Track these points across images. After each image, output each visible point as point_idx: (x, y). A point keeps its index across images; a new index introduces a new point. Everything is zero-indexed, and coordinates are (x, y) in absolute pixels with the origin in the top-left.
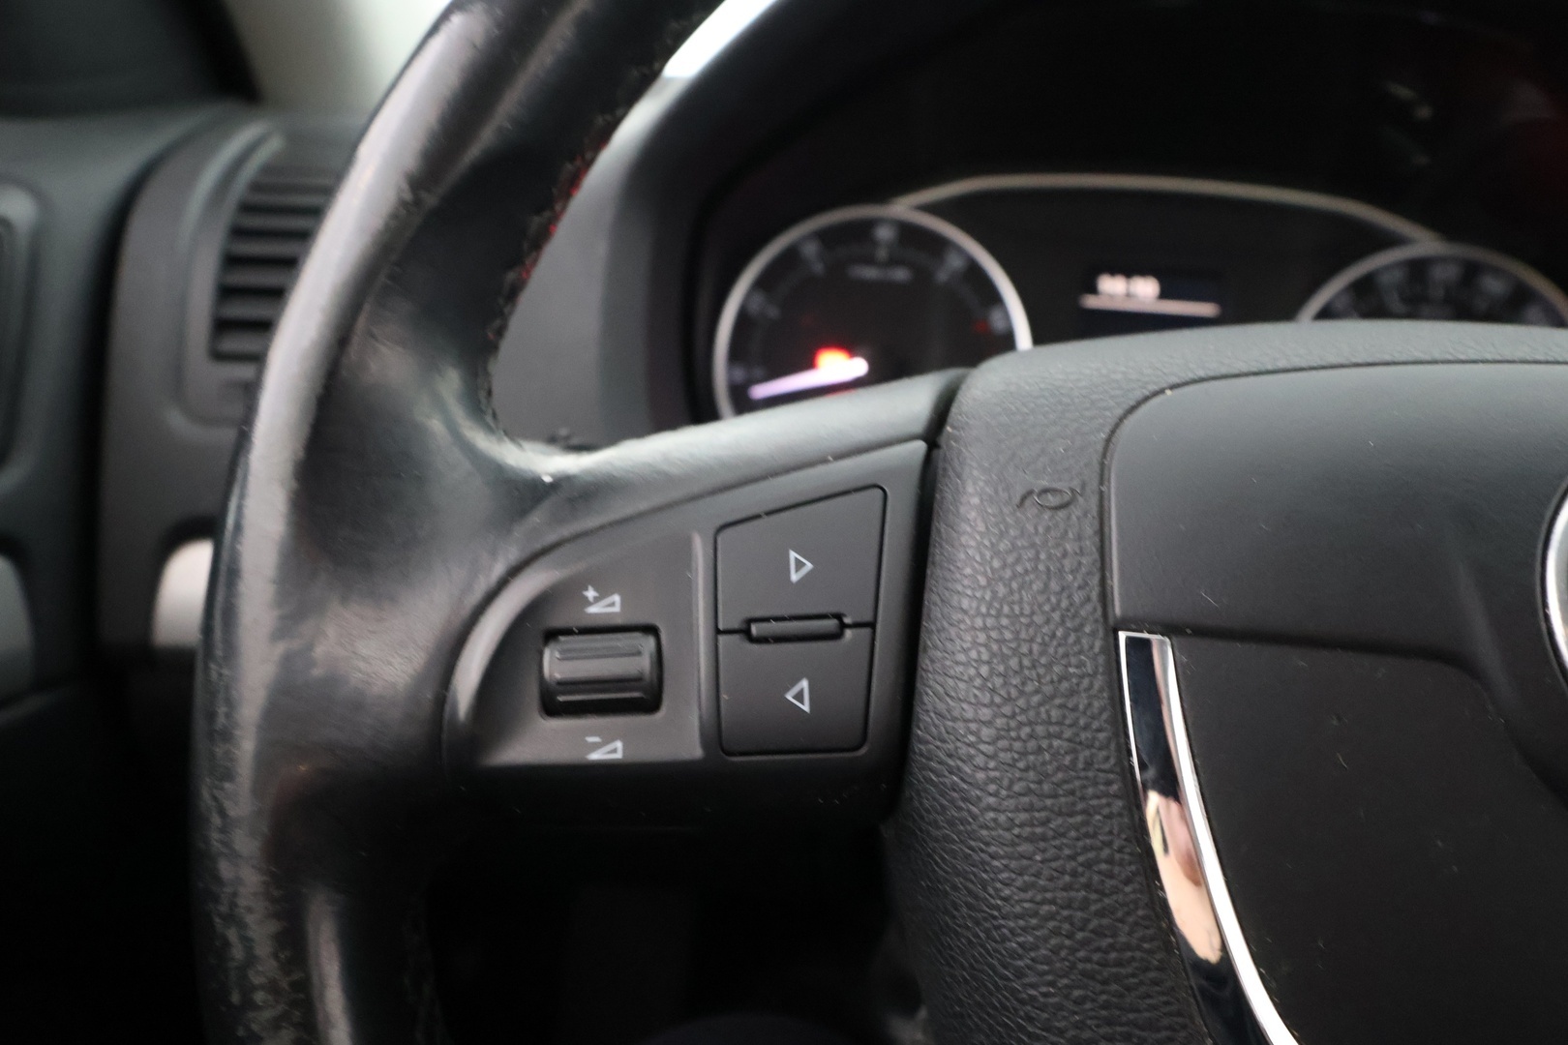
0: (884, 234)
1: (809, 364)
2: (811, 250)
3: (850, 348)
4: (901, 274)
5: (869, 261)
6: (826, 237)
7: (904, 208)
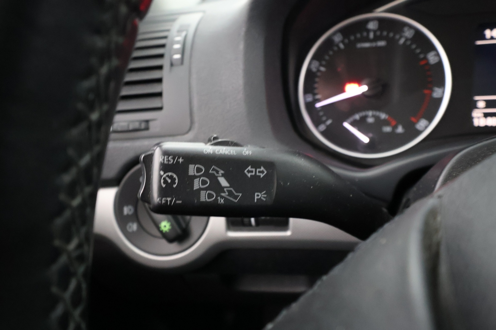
0: (372, 26)
1: (342, 91)
2: (338, 38)
3: (359, 82)
4: (382, 43)
5: (367, 39)
6: (344, 31)
7: (380, 12)
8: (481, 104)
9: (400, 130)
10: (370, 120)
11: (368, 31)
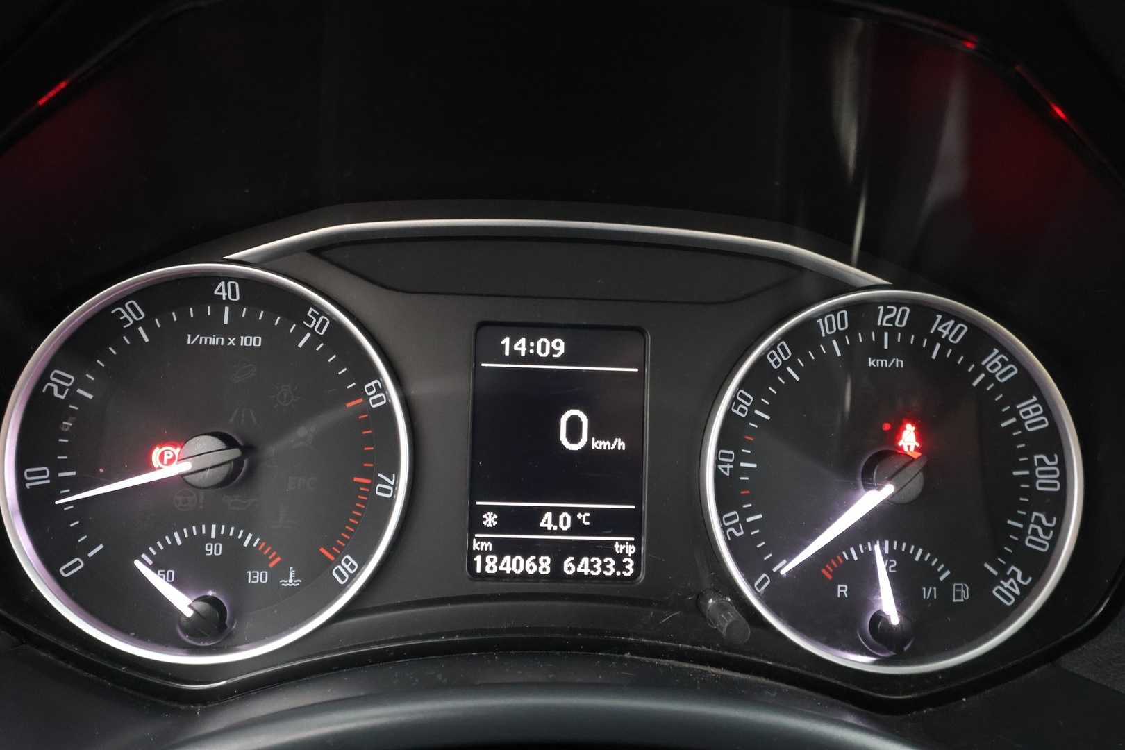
8: (490, 520)
9: (291, 580)
10: (213, 549)
11: (219, 303)
